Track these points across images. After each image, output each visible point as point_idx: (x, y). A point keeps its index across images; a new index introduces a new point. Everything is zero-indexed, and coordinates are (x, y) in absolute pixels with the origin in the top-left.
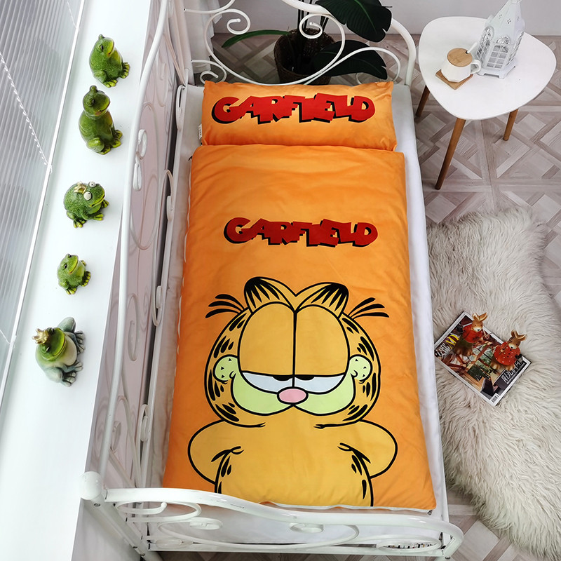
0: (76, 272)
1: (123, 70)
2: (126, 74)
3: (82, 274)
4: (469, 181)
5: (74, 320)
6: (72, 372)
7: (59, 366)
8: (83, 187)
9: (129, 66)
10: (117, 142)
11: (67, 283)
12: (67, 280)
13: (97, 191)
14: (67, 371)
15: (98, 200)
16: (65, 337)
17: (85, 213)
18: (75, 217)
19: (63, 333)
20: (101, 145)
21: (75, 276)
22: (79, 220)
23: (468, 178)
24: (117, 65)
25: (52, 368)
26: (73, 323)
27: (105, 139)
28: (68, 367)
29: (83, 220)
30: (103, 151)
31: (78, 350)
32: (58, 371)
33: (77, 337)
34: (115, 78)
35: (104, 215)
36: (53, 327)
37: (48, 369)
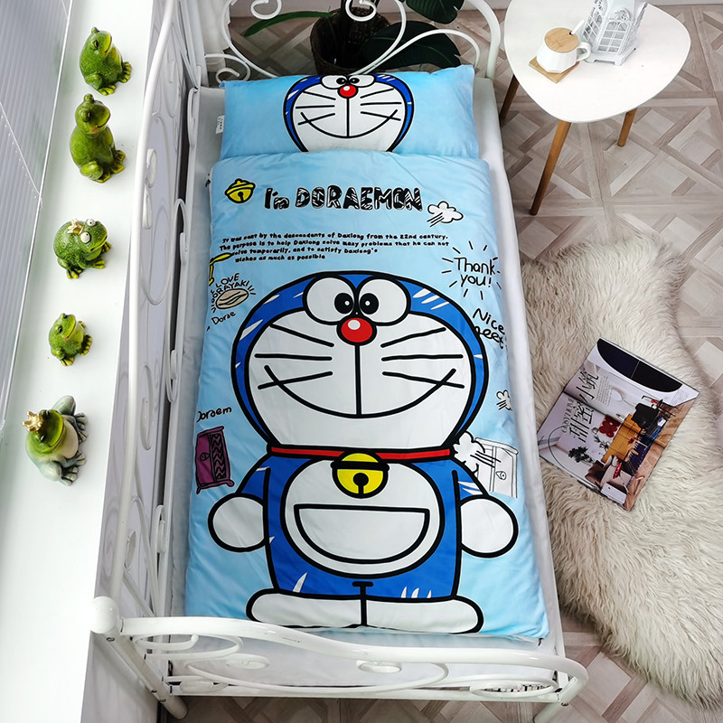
0: (74, 335)
1: (123, 72)
2: (126, 77)
3: (81, 340)
4: (574, 201)
5: (73, 400)
6: (72, 467)
7: (57, 460)
8: (80, 226)
9: (130, 66)
10: (119, 166)
11: (63, 351)
12: (62, 347)
13: (98, 231)
14: (67, 465)
15: (99, 243)
16: (64, 422)
17: (82, 259)
18: (69, 264)
19: (61, 416)
20: (99, 170)
21: (72, 342)
22: (74, 269)
23: (572, 198)
24: (116, 66)
25: (48, 462)
26: (72, 403)
27: (104, 163)
28: (67, 460)
29: (80, 268)
30: (102, 178)
31: (80, 438)
32: (55, 465)
33: (78, 422)
34: (113, 83)
35: (106, 262)
36: (48, 409)
37: (42, 463)
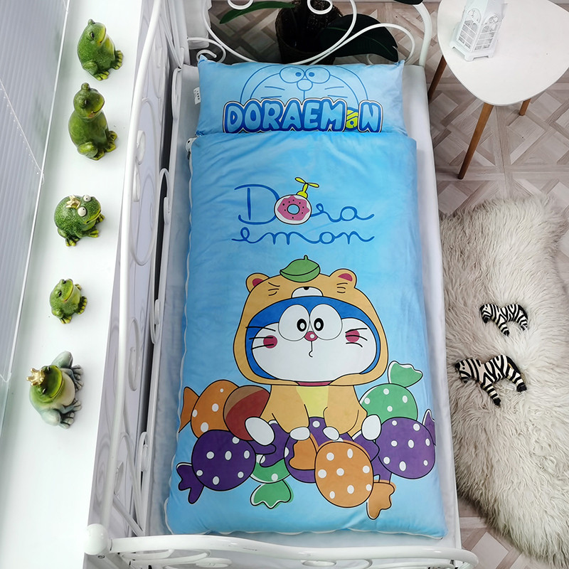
1: (115, 60)
4: (482, 168)
8: (77, 201)
11: (62, 311)
12: (61, 308)
14: (65, 411)
15: (94, 217)
19: (60, 370)
20: (94, 150)
26: (69, 357)
27: (99, 143)
28: (65, 407)
29: (77, 237)
32: (55, 413)
34: (107, 70)
35: (99, 231)
36: (49, 365)
37: (44, 411)
